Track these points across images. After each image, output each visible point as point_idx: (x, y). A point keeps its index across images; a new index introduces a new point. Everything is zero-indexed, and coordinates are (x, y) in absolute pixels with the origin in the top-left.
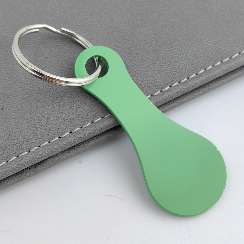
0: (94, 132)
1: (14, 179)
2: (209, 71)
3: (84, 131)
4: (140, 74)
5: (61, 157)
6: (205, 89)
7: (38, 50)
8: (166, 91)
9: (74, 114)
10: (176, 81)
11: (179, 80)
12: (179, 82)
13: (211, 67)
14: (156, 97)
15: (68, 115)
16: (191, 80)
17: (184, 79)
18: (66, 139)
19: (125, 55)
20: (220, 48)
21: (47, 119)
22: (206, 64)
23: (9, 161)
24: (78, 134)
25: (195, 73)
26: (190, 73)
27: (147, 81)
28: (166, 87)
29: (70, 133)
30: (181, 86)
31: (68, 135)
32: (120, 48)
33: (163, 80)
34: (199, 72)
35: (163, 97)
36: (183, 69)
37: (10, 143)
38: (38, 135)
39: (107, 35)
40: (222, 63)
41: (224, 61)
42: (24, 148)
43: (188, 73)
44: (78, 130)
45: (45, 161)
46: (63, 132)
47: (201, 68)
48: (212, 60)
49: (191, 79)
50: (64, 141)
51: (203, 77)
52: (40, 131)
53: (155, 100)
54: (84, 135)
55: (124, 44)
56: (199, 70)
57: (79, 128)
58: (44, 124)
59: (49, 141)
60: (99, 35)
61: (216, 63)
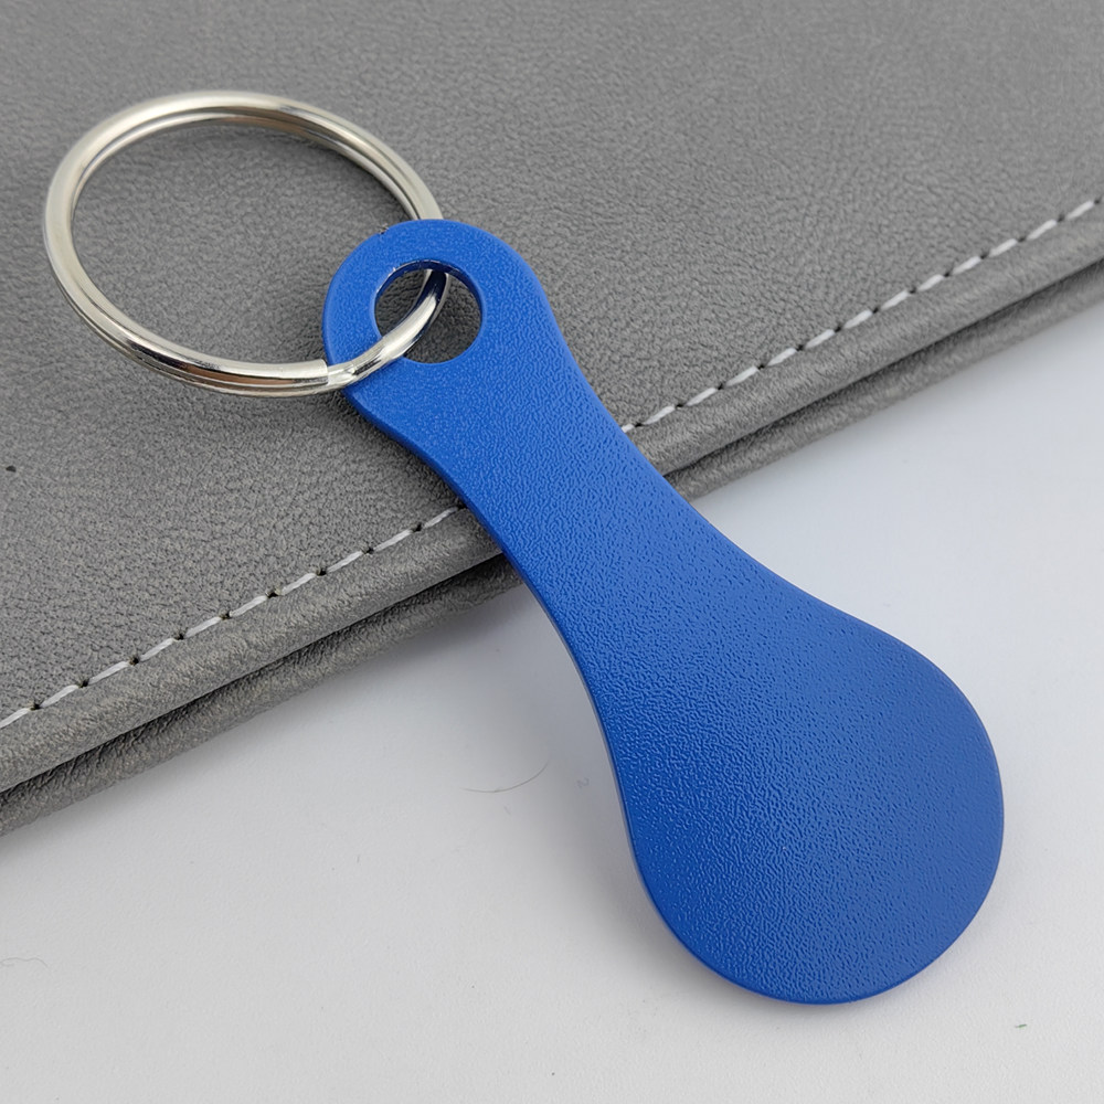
0: (427, 569)
1: (66, 783)
2: (931, 295)
3: (382, 567)
4: (626, 310)
5: (277, 683)
6: (908, 376)
7: (167, 205)
8: (742, 385)
9: (337, 491)
10: (787, 339)
11: (796, 338)
12: (800, 348)
13: (936, 279)
14: (699, 413)
15: (307, 495)
16: (853, 337)
17: (821, 332)
18: (302, 604)
19: (556, 224)
20: (976, 197)
21: (212, 512)
22: (916, 264)
23: (45, 703)
24: (357, 578)
25: (869, 308)
26: (849, 306)
27: (657, 341)
28: (743, 370)
29: (317, 573)
30: (808, 365)
31: (308, 582)
32: (531, 193)
33: (731, 337)
34: (886, 301)
35: (731, 412)
36: (814, 287)
37: (49, 621)
38: (175, 586)
39: (473, 138)
40: (987, 260)
41: (995, 252)
42: (114, 644)
43: (838, 308)
44: (353, 563)
45: (207, 701)
46: (288, 569)
47: (897, 285)
48: (944, 246)
49: (851, 330)
50: (294, 612)
51: (906, 321)
52: (184, 568)
53: (693, 427)
54: (381, 583)
55: (550, 178)
56: (885, 294)
57: (358, 554)
58: (200, 535)
59: (224, 612)
60: (438, 136)
61: (962, 262)
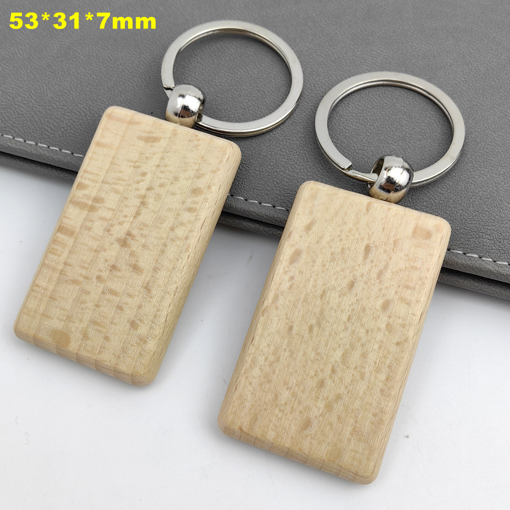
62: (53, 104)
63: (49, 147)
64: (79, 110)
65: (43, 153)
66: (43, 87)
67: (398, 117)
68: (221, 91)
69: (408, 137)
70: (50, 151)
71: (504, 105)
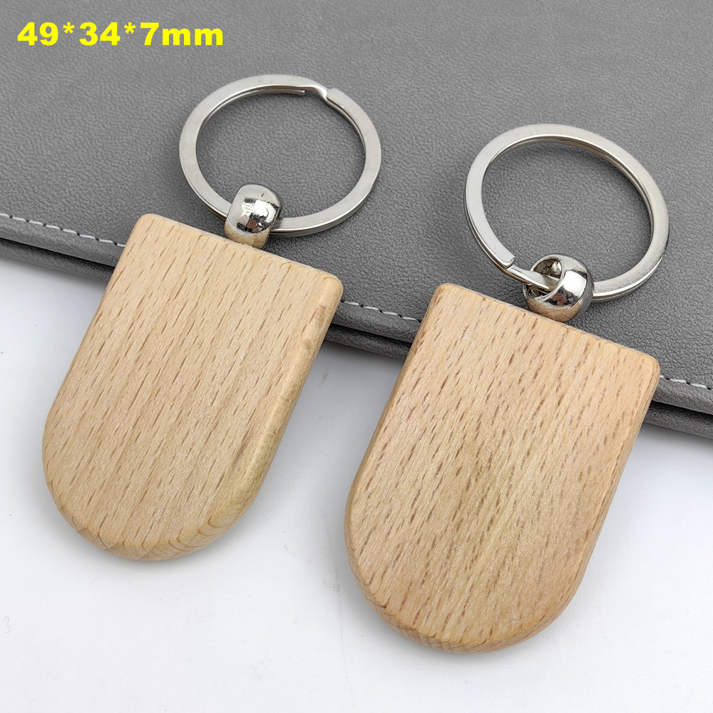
62: (50, 165)
63: (45, 225)
64: (86, 173)
65: (36, 233)
66: (36, 142)
67: (533, 181)
68: (286, 146)
69: (547, 208)
70: (47, 230)
71: (680, 164)
